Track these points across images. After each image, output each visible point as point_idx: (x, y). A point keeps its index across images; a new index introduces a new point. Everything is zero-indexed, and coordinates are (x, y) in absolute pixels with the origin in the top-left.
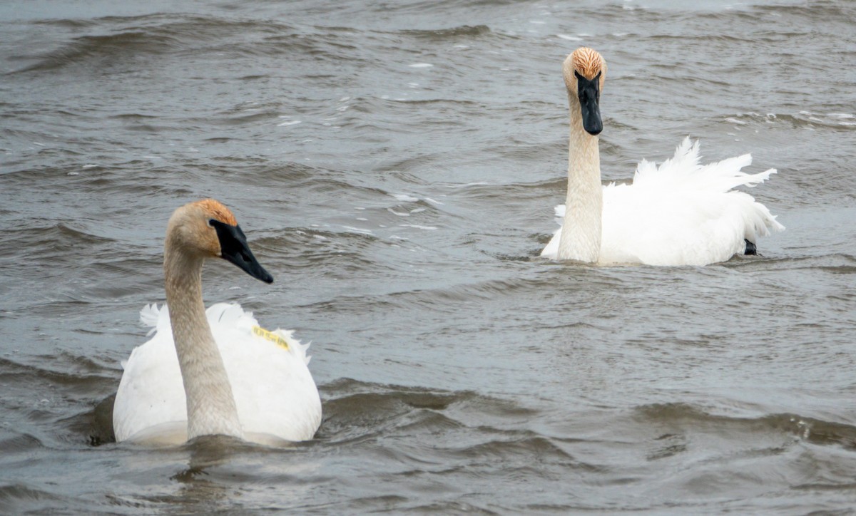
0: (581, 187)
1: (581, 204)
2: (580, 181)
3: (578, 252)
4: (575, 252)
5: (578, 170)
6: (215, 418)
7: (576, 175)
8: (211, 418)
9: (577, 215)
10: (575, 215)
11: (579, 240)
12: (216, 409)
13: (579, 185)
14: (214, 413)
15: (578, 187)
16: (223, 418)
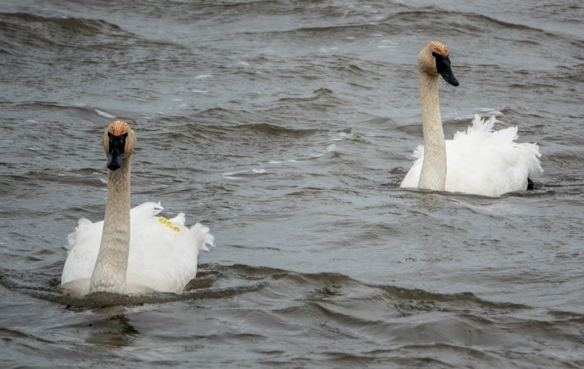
0: (433, 142)
1: (434, 154)
2: (432, 139)
3: (432, 186)
4: (430, 185)
5: (429, 131)
6: (108, 270)
7: (429, 135)
8: (105, 270)
9: (432, 161)
10: (430, 161)
11: (433, 178)
12: (110, 265)
13: (432, 141)
14: (108, 268)
15: (431, 143)
16: (112, 272)
